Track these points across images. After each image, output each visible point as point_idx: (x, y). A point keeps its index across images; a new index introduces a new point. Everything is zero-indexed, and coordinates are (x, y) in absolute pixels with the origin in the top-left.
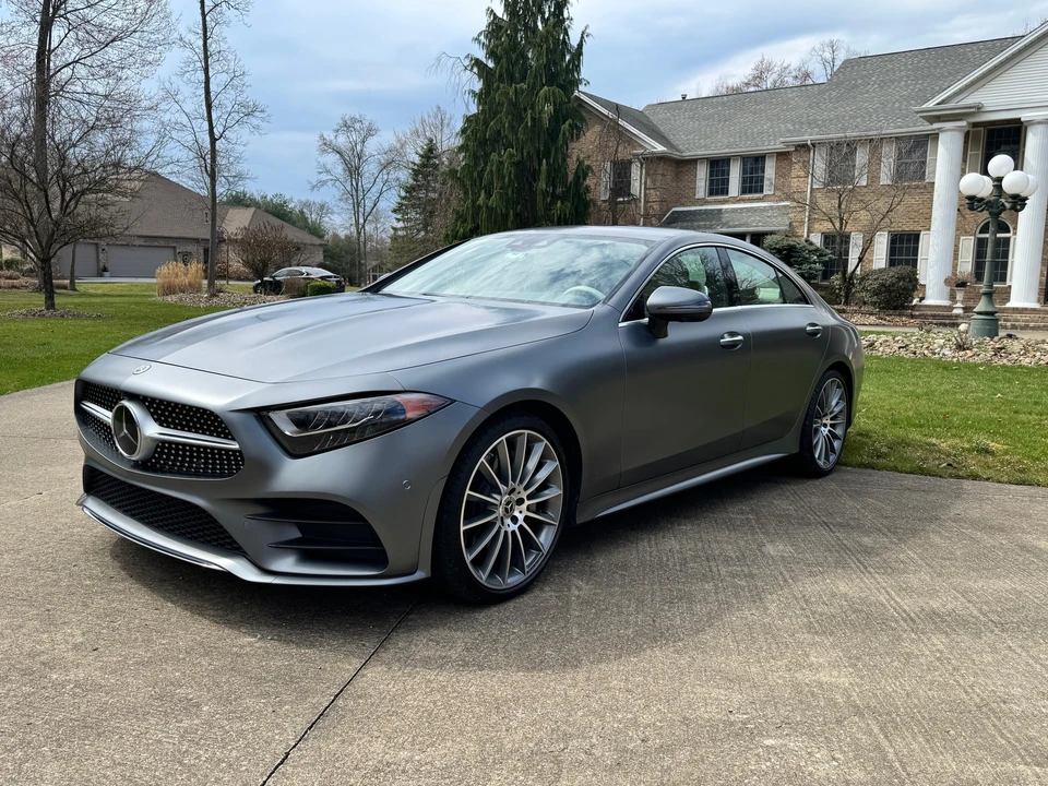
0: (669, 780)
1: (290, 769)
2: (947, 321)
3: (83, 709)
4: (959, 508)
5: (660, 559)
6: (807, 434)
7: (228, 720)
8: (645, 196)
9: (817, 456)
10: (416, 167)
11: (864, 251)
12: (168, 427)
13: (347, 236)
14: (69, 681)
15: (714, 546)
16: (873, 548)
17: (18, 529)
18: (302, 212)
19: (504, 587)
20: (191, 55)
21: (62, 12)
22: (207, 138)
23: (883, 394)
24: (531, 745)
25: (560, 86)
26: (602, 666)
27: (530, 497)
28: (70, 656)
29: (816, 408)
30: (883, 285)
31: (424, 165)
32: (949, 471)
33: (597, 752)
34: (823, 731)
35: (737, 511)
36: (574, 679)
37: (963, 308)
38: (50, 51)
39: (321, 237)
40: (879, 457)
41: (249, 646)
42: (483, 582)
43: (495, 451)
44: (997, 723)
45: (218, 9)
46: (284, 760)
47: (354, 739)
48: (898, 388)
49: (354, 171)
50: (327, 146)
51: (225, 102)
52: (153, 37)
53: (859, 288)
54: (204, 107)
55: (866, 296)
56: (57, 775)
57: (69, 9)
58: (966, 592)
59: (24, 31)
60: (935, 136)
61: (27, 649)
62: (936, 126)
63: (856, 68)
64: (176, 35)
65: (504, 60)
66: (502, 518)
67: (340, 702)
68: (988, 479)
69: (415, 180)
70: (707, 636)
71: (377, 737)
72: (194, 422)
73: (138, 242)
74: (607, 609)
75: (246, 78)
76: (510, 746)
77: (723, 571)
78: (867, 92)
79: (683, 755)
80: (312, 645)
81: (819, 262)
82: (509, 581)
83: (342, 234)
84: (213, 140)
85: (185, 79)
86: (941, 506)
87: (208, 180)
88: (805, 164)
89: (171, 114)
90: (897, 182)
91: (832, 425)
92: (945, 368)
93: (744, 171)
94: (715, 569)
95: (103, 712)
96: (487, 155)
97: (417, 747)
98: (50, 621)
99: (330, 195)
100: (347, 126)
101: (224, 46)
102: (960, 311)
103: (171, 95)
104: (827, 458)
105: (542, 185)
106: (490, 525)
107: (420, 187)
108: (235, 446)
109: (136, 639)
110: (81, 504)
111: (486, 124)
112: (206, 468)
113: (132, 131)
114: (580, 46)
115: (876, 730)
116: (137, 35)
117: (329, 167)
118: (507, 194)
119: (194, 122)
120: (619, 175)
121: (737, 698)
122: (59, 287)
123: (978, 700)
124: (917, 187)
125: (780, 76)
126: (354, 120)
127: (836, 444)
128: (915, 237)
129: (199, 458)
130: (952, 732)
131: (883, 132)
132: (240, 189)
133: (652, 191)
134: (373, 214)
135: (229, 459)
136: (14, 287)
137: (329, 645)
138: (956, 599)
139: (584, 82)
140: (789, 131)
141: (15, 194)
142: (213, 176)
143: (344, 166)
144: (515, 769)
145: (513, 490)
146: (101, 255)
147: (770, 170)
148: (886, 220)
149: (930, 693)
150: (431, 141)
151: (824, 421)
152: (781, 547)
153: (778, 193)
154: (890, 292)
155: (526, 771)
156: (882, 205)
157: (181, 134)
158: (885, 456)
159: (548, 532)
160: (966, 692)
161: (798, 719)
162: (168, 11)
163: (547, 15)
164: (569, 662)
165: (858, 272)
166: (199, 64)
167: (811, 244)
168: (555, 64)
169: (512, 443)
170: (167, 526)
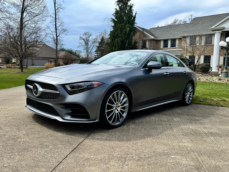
0: (150, 163)
1: (67, 159)
2: (217, 75)
3: (24, 146)
4: (218, 112)
5: (150, 121)
6: (184, 96)
7: (55, 149)
8: (149, 48)
9: (186, 101)
10: (100, 42)
11: (198, 60)
12: (44, 89)
13: (85, 57)
14: (22, 141)
15: (162, 118)
16: (198, 120)
17: (13, 112)
18: (75, 52)
19: (115, 125)
20: (52, 19)
21: (26, 10)
22: (56, 36)
23: (201, 89)
24: (120, 156)
25: (131, 24)
26: (136, 141)
27: (121, 105)
28: (22, 136)
29: (186, 90)
30: (203, 67)
31: (101, 42)
32: (216, 105)
33: (134, 157)
34: (185, 155)
35: (167, 112)
36: (130, 143)
37: (221, 72)
38: (23, 18)
39: (80, 58)
40: (200, 102)
41: (60, 135)
42: (111, 123)
43: (113, 95)
44: (225, 154)
45: (58, 9)
46: (66, 157)
47: (81, 153)
48: (205, 88)
49: (87, 44)
50: (81, 38)
51: (60, 29)
52: (45, 15)
53: (197, 68)
54: (55, 30)
55: (199, 70)
56: (18, 158)
57: (27, 9)
58: (219, 129)
59: (18, 14)
60: (214, 34)
61: (13, 134)
62: (214, 32)
63: (196, 20)
64: (49, 15)
65: (119, 19)
66: (115, 110)
67: (79, 146)
68: (225, 107)
69: (99, 45)
70: (160, 136)
71: (86, 153)
72: (51, 88)
73: (41, 58)
74: (138, 130)
75: (64, 24)
76: (115, 155)
77: (164, 123)
78: (199, 25)
79: (153, 158)
80: (74, 135)
81: (188, 62)
82: (116, 124)
83: (84, 57)
84: (57, 37)
85: (51, 24)
86: (214, 112)
87: (56, 45)
88: (185, 41)
89: (48, 31)
90: (206, 45)
91: (190, 94)
92: (216, 84)
93: (171, 42)
94: (162, 123)
95: (29, 147)
96: (115, 39)
97: (95, 155)
98: (19, 129)
99: (82, 49)
100: (85, 34)
101: (59, 17)
102: (220, 73)
103: (48, 27)
104: (188, 101)
105: (127, 45)
106: (112, 111)
107: (100, 47)
108: (58, 92)
109: (36, 133)
110: (26, 107)
111: (115, 33)
112: (52, 97)
113: (40, 35)
114: (135, 16)
115: (197, 155)
116: (41, 14)
117: (81, 43)
118: (119, 48)
119: (53, 33)
120: (144, 44)
121: (166, 148)
122: (24, 68)
123: (220, 150)
124: (210, 46)
125: (180, 22)
126: (87, 33)
127: (191, 98)
128: (210, 57)
129: (50, 95)
130: (214, 156)
131: (202, 34)
132: (63, 47)
133: (151, 47)
134: (90, 53)
135: (57, 95)
136: (15, 68)
137: (77, 135)
138: (217, 130)
139: (136, 23)
140: (181, 34)
141: (15, 47)
142: (57, 44)
143: (85, 42)
144: (116, 160)
145: (117, 104)
146: (33, 61)
147: (177, 42)
148: (203, 53)
149: (210, 148)
150: (103, 37)
151: (188, 93)
152: (177, 119)
153: (179, 47)
154: (204, 69)
155: (118, 160)
156: (202, 50)
157: (50, 35)
158: (202, 101)
159: (125, 114)
160: (218, 148)
161: (179, 152)
162: (48, 9)
163: (128, 9)
164: (129, 140)
165: (197, 64)
166: (54, 21)
167: (186, 58)
168: (130, 20)
169: (117, 93)
170: (44, 110)
